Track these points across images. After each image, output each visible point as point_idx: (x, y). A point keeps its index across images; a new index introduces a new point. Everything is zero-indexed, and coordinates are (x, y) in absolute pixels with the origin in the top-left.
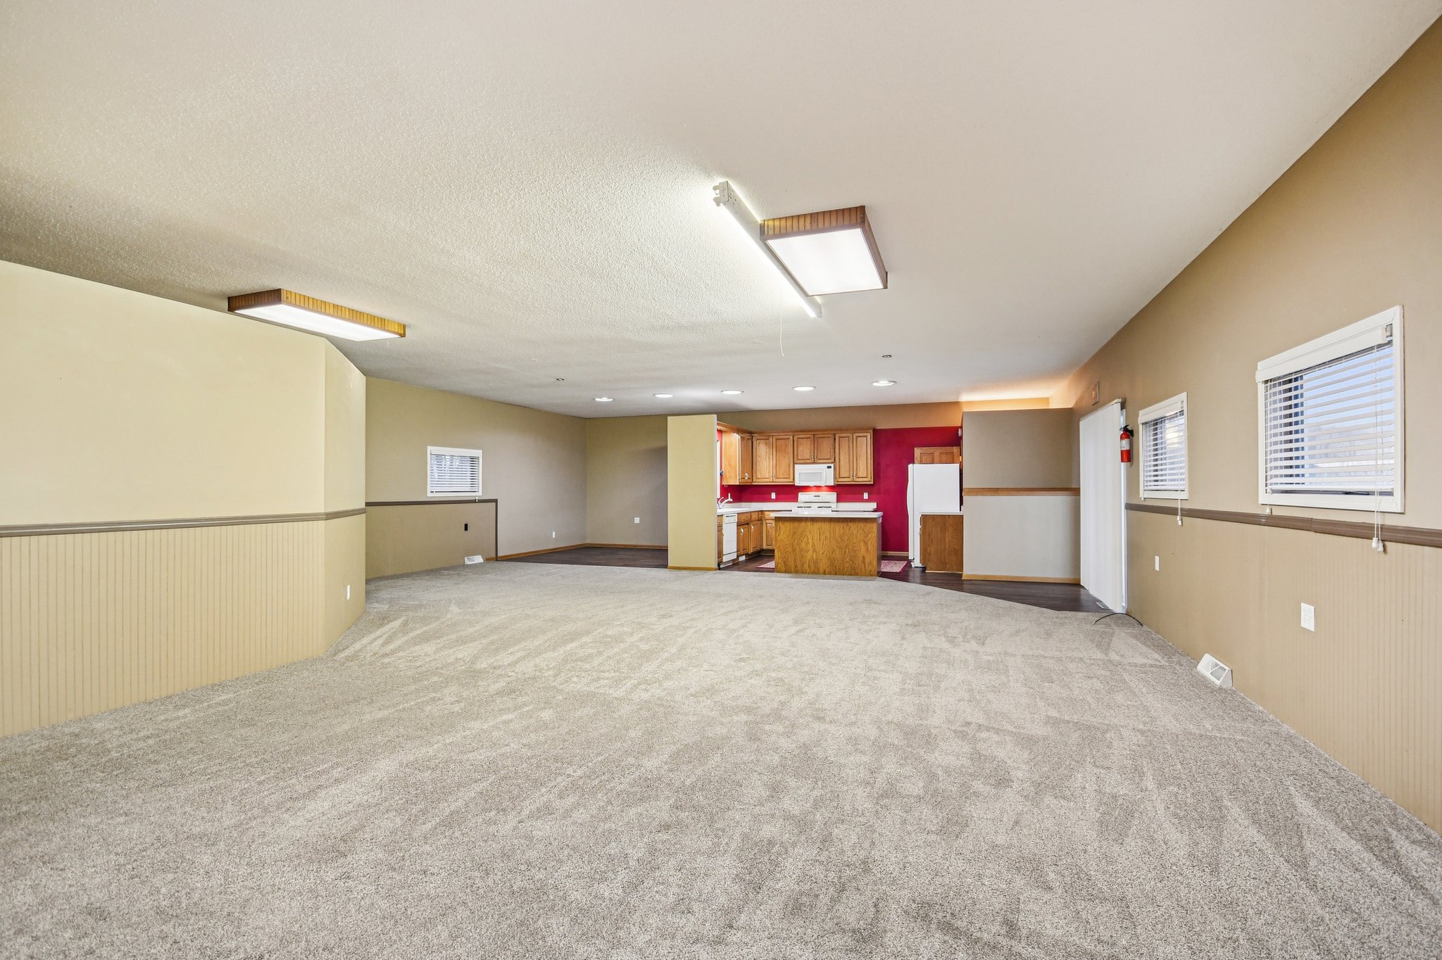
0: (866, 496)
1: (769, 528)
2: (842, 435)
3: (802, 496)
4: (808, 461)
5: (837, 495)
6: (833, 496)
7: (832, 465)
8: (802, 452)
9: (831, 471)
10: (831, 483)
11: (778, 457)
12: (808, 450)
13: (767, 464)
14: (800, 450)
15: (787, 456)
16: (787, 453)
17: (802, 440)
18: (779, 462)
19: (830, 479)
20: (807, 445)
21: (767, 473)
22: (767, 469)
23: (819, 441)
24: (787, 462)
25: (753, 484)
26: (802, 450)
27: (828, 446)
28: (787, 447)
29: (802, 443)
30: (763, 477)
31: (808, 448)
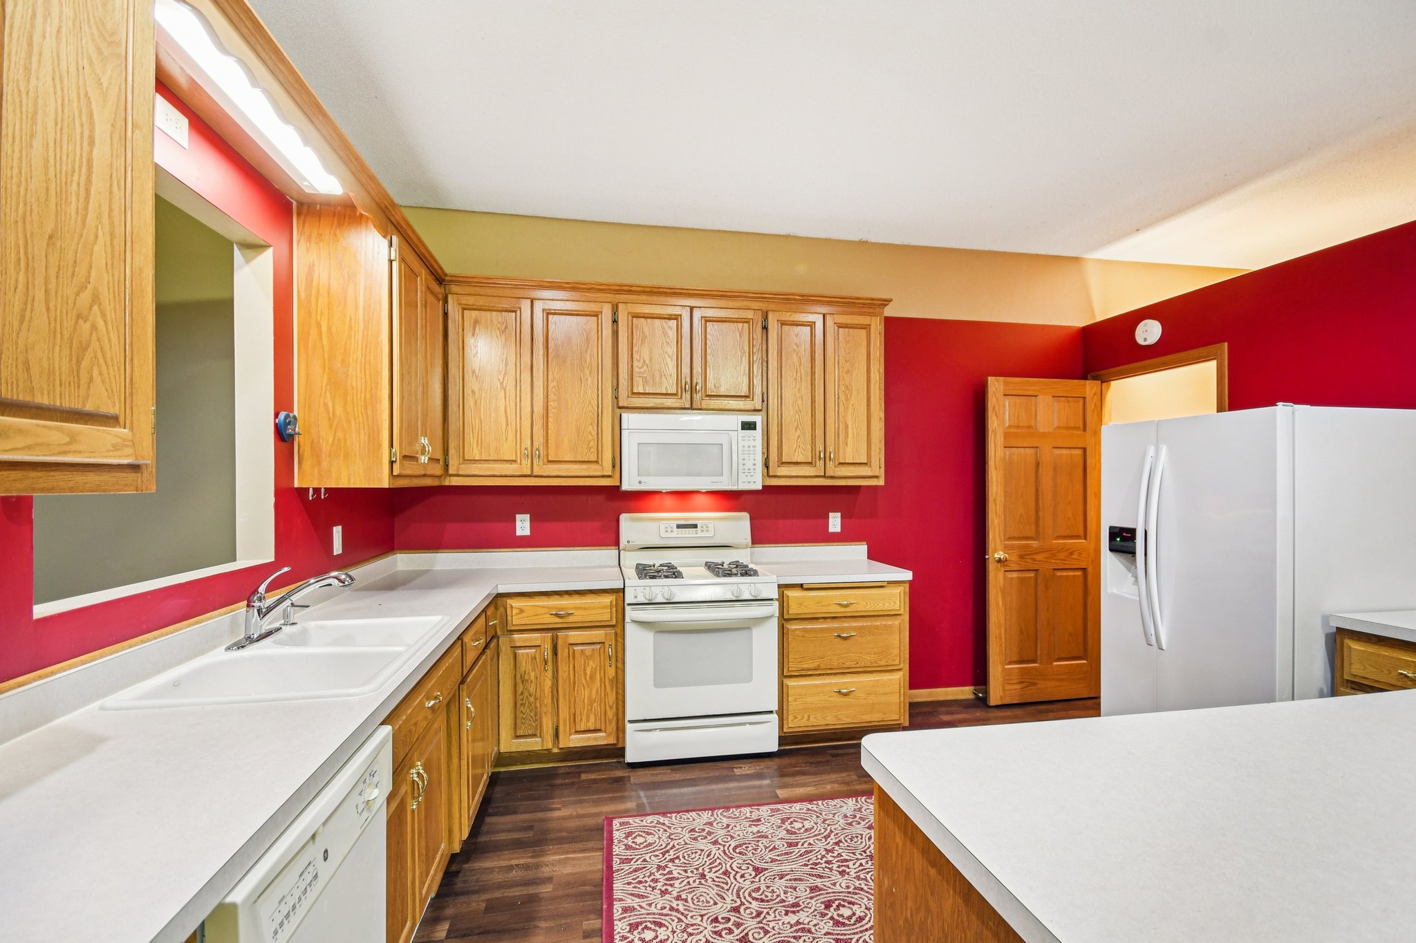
0: (835, 523)
1: (524, 665)
2: (788, 317)
3: (632, 526)
4: (669, 402)
5: (751, 519)
6: (738, 525)
7: (758, 419)
8: (647, 367)
9: (754, 440)
10: (754, 482)
11: (553, 381)
12: (669, 361)
13: (508, 406)
14: (638, 358)
15: (587, 380)
16: (588, 368)
17: (649, 323)
18: (555, 401)
19: (749, 469)
20: (668, 343)
21: (506, 439)
22: (507, 424)
23: (710, 334)
24: (590, 402)
25: (447, 483)
26: (647, 361)
27: (741, 352)
28: (590, 346)
29: (647, 333)
30: (490, 455)
31: (669, 356)
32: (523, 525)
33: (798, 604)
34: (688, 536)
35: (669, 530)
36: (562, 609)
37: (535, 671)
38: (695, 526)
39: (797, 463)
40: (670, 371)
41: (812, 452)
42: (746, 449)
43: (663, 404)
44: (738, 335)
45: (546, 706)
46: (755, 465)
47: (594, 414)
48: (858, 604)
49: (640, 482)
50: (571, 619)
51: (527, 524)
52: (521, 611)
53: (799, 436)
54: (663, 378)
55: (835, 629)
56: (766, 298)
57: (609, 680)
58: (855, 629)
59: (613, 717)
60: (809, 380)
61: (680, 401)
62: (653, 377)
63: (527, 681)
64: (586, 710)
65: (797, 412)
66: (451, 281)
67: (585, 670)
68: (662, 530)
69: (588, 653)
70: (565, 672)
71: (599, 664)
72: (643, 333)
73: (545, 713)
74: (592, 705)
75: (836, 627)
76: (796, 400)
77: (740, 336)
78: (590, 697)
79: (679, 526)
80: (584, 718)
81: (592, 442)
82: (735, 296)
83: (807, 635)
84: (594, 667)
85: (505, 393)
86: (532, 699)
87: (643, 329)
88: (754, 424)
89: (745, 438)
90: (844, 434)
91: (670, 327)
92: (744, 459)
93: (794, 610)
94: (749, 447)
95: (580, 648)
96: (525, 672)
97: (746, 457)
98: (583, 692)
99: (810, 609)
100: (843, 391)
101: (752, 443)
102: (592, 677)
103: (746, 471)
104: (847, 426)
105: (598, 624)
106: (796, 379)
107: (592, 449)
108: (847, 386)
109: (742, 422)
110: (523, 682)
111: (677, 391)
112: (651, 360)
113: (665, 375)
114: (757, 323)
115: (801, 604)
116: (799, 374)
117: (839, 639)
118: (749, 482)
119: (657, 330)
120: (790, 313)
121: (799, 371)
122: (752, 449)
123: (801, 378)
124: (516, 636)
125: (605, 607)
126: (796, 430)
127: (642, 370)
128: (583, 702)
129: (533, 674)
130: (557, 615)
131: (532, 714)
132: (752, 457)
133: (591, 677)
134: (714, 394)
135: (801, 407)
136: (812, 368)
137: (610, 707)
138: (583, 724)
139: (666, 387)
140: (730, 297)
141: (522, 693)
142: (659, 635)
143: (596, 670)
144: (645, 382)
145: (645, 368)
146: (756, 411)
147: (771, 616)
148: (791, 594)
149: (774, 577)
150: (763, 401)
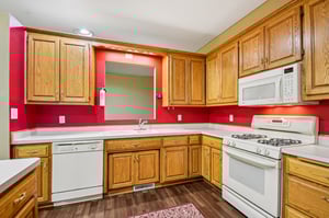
4: (256, 70)
7: (295, 66)
8: (248, 59)
9: (292, 77)
10: (292, 99)
12: (255, 54)
14: (245, 57)
17: (249, 42)
19: (289, 93)
20: (255, 47)
25: (207, 106)
26: (248, 57)
29: (248, 47)
31: (255, 52)
33: (295, 167)
34: (277, 126)
36: (212, 142)
38: (281, 121)
40: (256, 57)
43: (253, 71)
44: (286, 26)
46: (292, 90)
49: (243, 103)
50: (214, 145)
51: (232, 118)
54: (253, 61)
55: (324, 194)
59: (221, 180)
61: (260, 68)
62: (250, 63)
63: (206, 159)
66: (207, 56)
67: (216, 162)
72: (246, 47)
75: (324, 192)
79: (273, 121)
82: (284, 9)
84: (218, 162)
87: (246, 45)
88: (292, 69)
89: (287, 77)
91: (255, 40)
92: (286, 88)
101: (290, 79)
103: (287, 94)
109: (285, 70)
115: (297, 168)
118: (289, 100)
122: (290, 82)
124: (205, 146)
125: (219, 144)
127: (246, 61)
132: (290, 86)
134: (274, 60)
139: (255, 64)
140: (282, 11)
144: (247, 65)
146: (297, 61)
147: (274, 167)
148: (290, 160)
149: (279, 148)
150: (303, 55)
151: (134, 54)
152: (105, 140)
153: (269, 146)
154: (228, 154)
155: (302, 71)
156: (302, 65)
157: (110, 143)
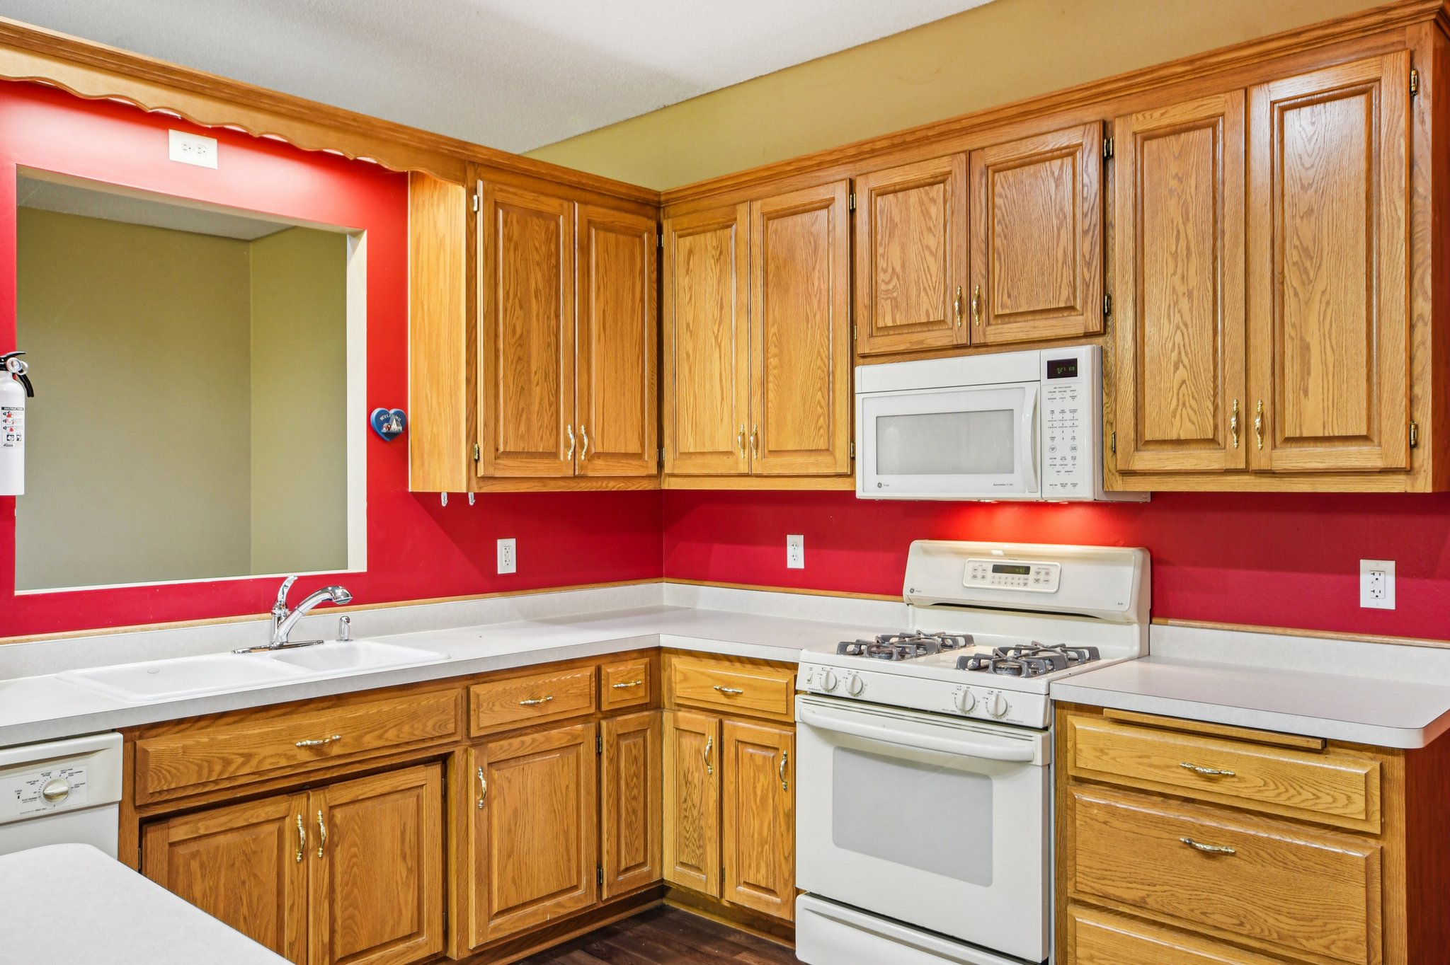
0: (1376, 585)
1: (688, 760)
2: (1156, 119)
4: (934, 338)
7: (1083, 354)
8: (898, 279)
9: (1073, 397)
10: (1074, 485)
11: (773, 325)
12: (930, 260)
13: (723, 369)
14: (885, 266)
15: (815, 315)
16: (816, 296)
17: (900, 199)
18: (775, 356)
19: (1064, 458)
20: (929, 229)
21: (722, 420)
22: (722, 399)
23: (1001, 196)
24: (819, 352)
25: (666, 486)
26: (898, 269)
27: (1058, 217)
28: (818, 258)
29: (897, 219)
30: (704, 446)
31: (931, 252)
32: (795, 553)
33: (1095, 749)
34: (1010, 590)
35: (979, 574)
36: (729, 685)
37: (700, 771)
38: (1026, 570)
39: (1179, 443)
40: (934, 280)
41: (1215, 416)
42: (1057, 416)
43: (921, 342)
44: (1053, 185)
45: (710, 828)
46: (1074, 449)
47: (823, 372)
48: (1241, 780)
49: (880, 485)
50: (739, 701)
51: (800, 551)
52: (686, 678)
53: (1184, 382)
54: (923, 294)
55: (1182, 826)
56: (1111, 92)
57: (785, 813)
58: (1235, 838)
59: (789, 876)
60: (1209, 252)
61: (949, 333)
62: (908, 297)
63: (690, 783)
64: (755, 852)
65: (1178, 327)
66: (667, 201)
67: (755, 787)
68: (969, 572)
69: (759, 761)
70: (731, 783)
71: (771, 780)
72: (892, 220)
73: (710, 839)
74: (763, 847)
75: (1183, 822)
76: (1176, 303)
77: (1057, 186)
78: (760, 834)
79: (998, 569)
80: (754, 864)
81: (822, 418)
82: (1048, 108)
83: (1116, 824)
84: (766, 786)
85: (720, 351)
86: (695, 813)
87: (891, 212)
88: (1073, 362)
89: (1055, 395)
90: (1297, 367)
91: (933, 201)
92: (1053, 438)
93: (1086, 760)
94: (1063, 411)
95: (750, 750)
96: (689, 770)
97: (1057, 433)
98: (752, 822)
99: (1122, 765)
100: (1295, 264)
101: (1069, 404)
102: (764, 800)
103: (1058, 462)
104: (1305, 348)
105: (772, 717)
106: (1175, 256)
107: (822, 430)
108: (1306, 250)
109: (1048, 362)
110: (686, 783)
111: (945, 316)
112: (903, 266)
113: (925, 289)
114: (1090, 150)
115: (1102, 751)
116: (1183, 243)
117: (1190, 852)
118: (1063, 485)
119: (912, 210)
120: (1162, 111)
121: (1182, 235)
122: (1068, 415)
123: (1188, 248)
124: (682, 714)
125: (778, 691)
126: (1176, 368)
127: (890, 287)
128: (753, 837)
129: (696, 775)
130: (724, 693)
131: (696, 836)
132: (1068, 433)
133: (761, 799)
134: (1007, 311)
135: (1187, 318)
136: (1215, 222)
137: (785, 857)
138: (752, 871)
139: (927, 311)
140: (1040, 110)
141: (686, 800)
142: (841, 754)
143: (767, 791)
144: (896, 306)
145: (895, 281)
146: (1088, 335)
147: (1025, 763)
148: (1081, 724)
149: (1040, 683)
150: (1107, 314)
151: (223, 135)
152: (134, 735)
153: (1005, 679)
154: (824, 733)
155: (1105, 377)
156: (1103, 354)
157: (154, 746)
